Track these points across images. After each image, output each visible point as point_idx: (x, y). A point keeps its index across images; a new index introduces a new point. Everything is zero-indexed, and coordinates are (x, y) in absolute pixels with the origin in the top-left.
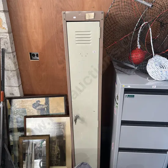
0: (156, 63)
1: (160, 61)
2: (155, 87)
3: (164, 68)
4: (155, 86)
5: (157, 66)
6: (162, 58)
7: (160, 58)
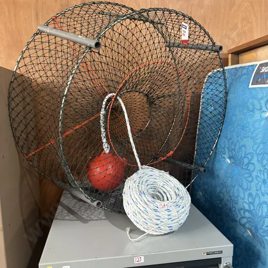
0: (143, 188)
1: (151, 181)
2: (143, 261)
3: (165, 198)
4: (143, 258)
5: (143, 195)
6: (156, 172)
7: (151, 173)
